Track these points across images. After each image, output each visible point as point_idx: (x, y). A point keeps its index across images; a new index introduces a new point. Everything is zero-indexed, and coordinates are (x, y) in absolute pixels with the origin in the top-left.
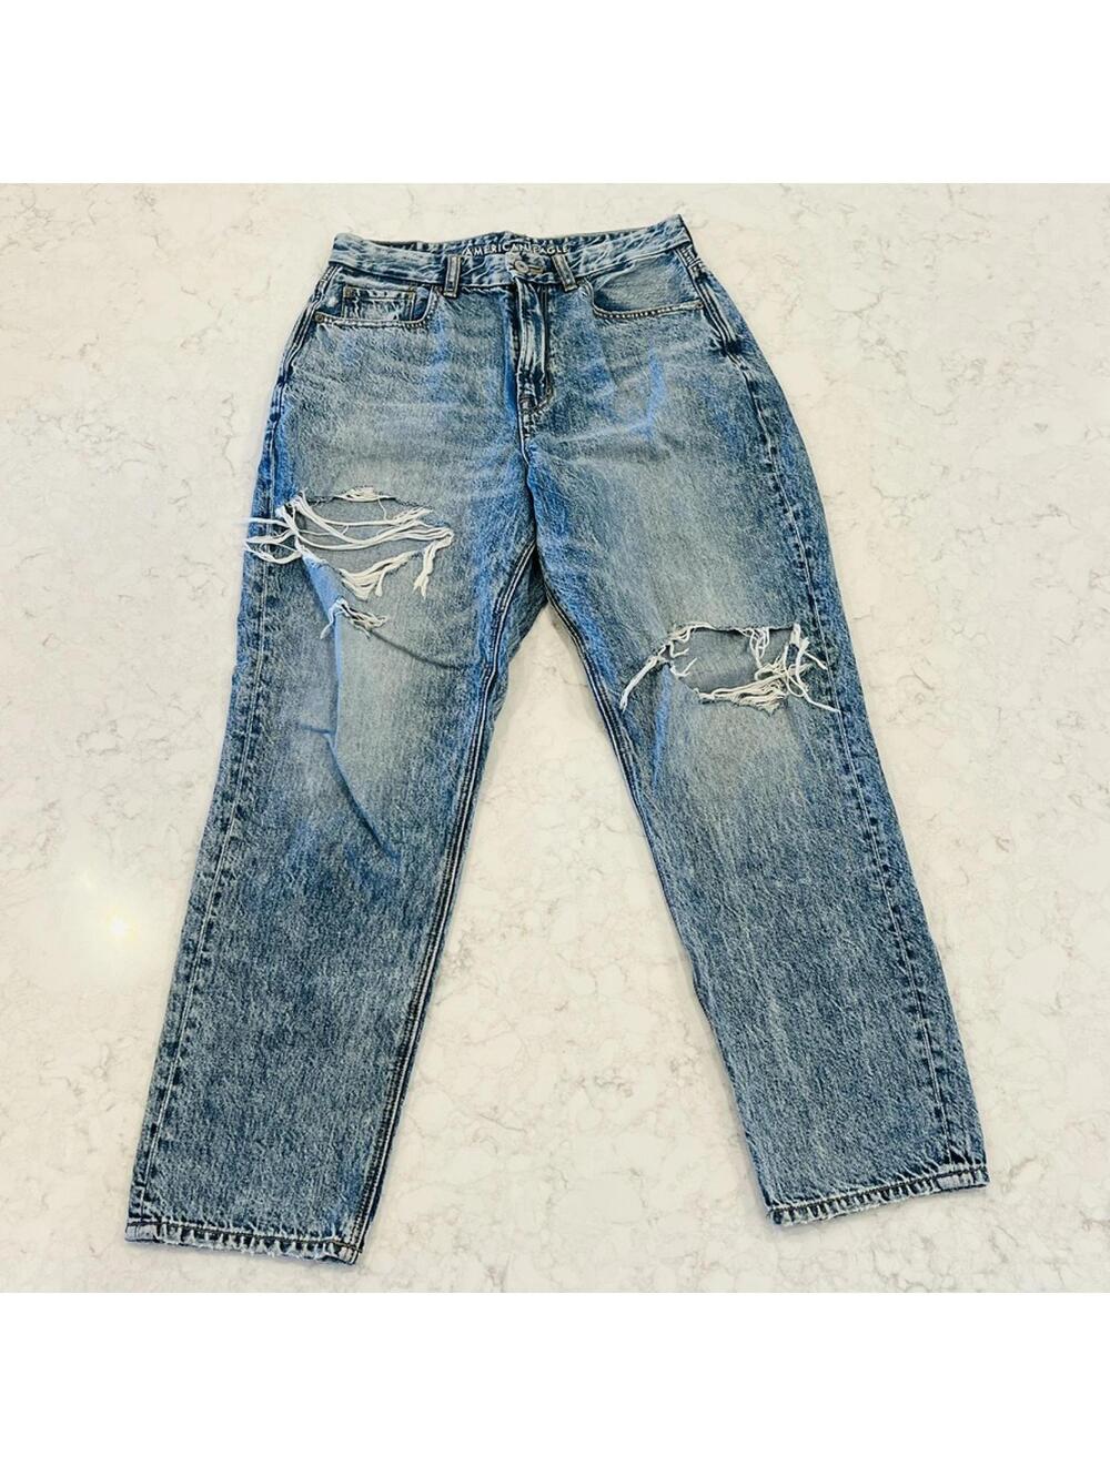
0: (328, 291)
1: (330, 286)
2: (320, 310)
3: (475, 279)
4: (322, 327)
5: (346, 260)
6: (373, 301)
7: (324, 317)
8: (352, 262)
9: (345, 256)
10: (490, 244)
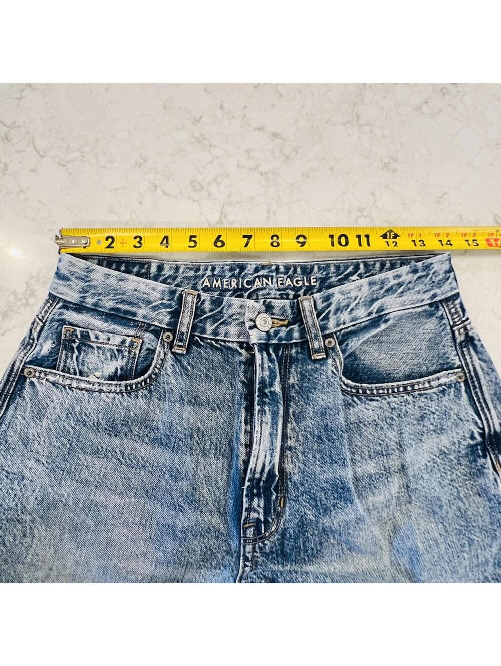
0: (43, 335)
1: (46, 328)
2: (30, 362)
3: (210, 328)
4: (32, 384)
5: (67, 295)
6: (94, 345)
7: (35, 370)
8: (73, 296)
9: (66, 290)
10: (231, 277)
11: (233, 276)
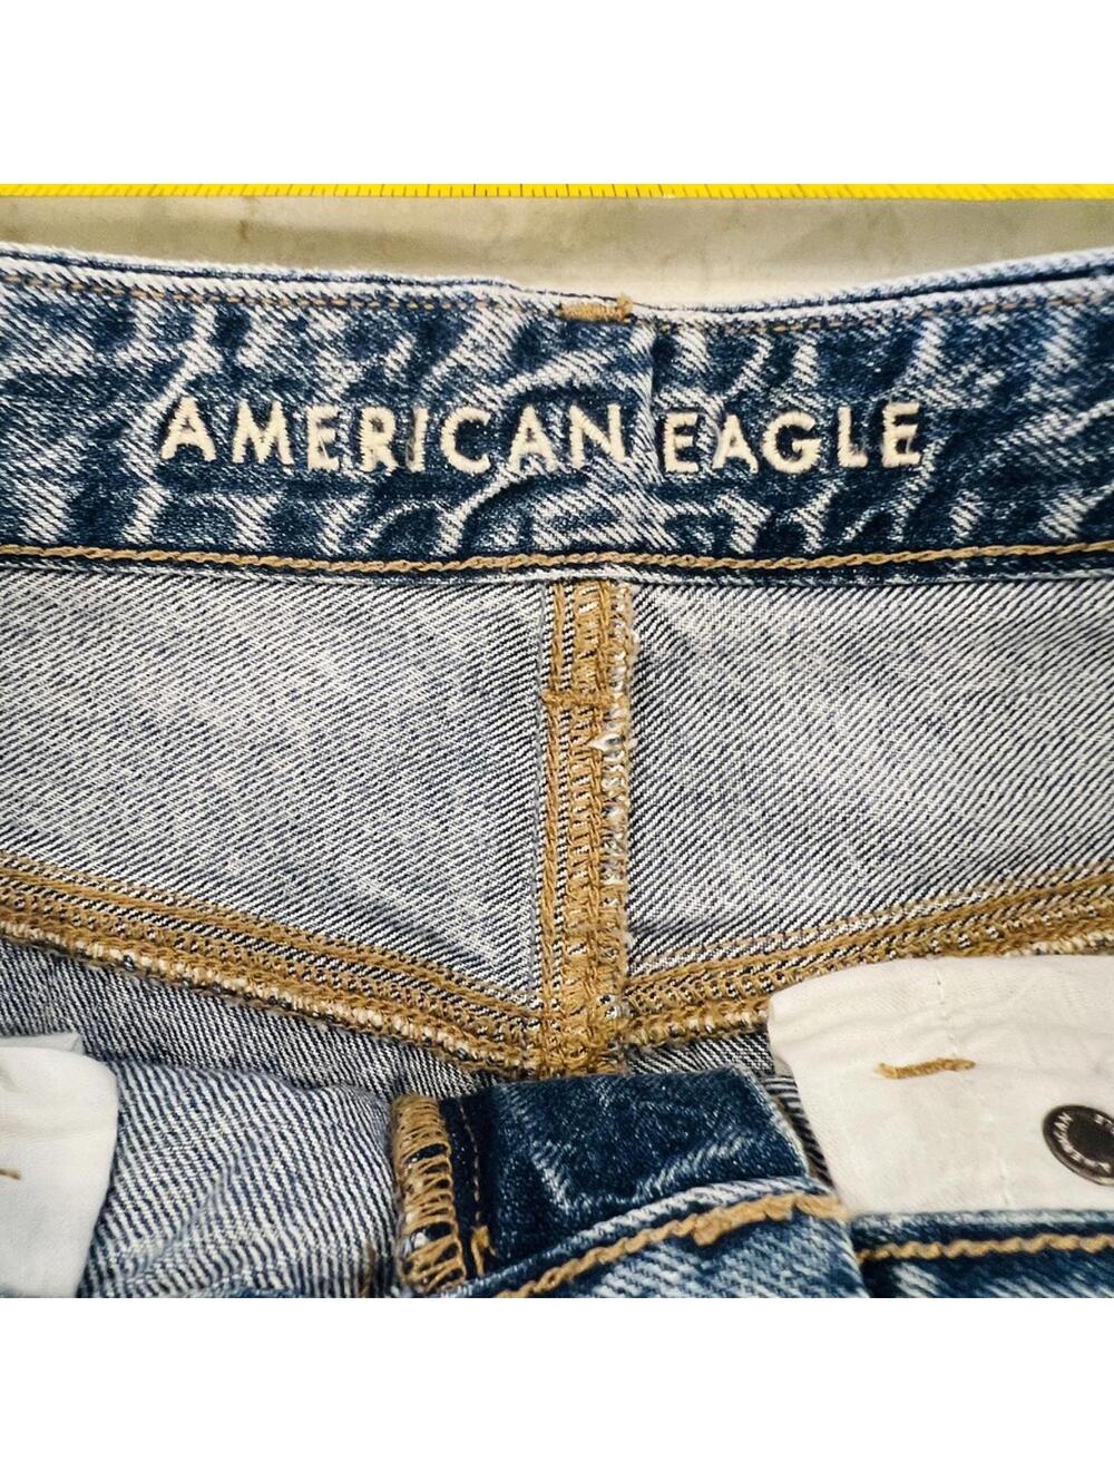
10: (355, 392)
11: (369, 387)
